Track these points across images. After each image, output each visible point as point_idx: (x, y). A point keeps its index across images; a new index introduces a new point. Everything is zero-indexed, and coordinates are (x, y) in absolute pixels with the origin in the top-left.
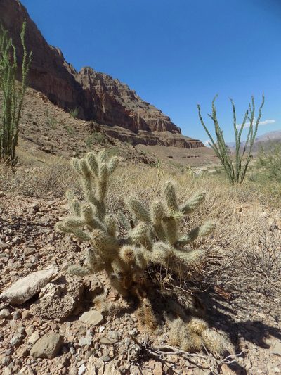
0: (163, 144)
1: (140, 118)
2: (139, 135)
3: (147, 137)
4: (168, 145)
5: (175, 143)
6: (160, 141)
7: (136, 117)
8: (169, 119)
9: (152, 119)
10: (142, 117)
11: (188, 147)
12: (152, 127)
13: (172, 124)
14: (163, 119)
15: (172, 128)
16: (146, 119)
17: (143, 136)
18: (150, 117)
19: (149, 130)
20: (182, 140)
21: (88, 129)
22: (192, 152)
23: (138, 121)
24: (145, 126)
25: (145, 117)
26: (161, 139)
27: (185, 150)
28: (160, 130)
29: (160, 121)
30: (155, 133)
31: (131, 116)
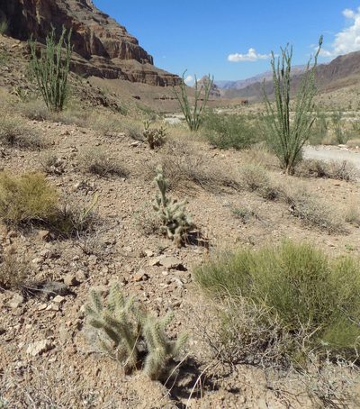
0: (127, 78)
1: (94, 36)
2: (91, 63)
3: (104, 67)
4: (134, 80)
5: (144, 77)
6: (123, 73)
7: (88, 35)
8: (137, 42)
9: (111, 39)
10: (97, 36)
11: (162, 85)
12: (111, 52)
13: (141, 49)
14: (128, 41)
15: (140, 55)
16: (104, 40)
17: (98, 64)
18: (108, 36)
19: (106, 55)
20: (153, 73)
21: (24, 54)
22: (167, 91)
23: (91, 42)
24: (101, 50)
25: (101, 36)
26: (123, 70)
27: (158, 88)
28: (123, 57)
29: (124, 44)
30: (116, 61)
31: (80, 32)
